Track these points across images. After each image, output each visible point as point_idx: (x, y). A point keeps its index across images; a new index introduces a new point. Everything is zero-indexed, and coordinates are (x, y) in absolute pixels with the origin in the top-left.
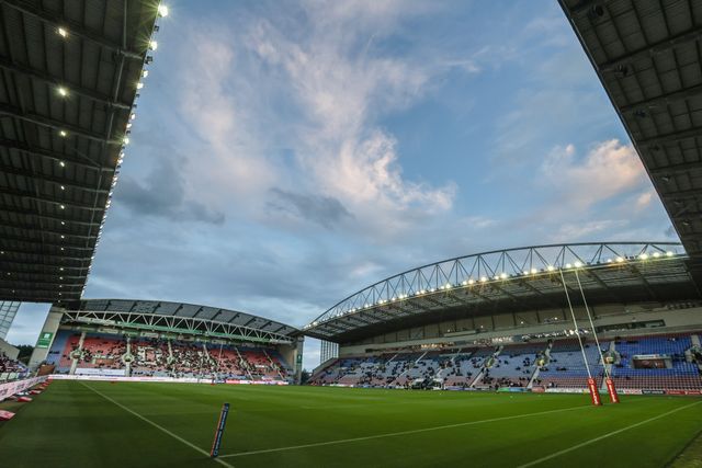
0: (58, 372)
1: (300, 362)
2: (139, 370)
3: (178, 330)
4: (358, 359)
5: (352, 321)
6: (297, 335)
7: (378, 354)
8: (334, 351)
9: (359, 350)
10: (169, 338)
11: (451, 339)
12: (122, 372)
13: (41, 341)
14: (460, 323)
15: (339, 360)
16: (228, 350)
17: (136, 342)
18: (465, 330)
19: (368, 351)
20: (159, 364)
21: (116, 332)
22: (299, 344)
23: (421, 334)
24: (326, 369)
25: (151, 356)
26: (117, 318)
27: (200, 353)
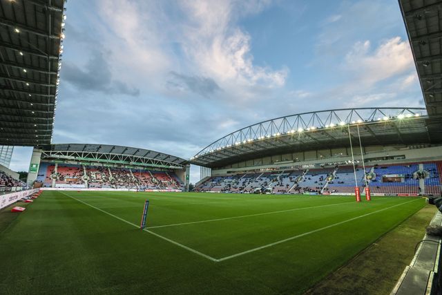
0: (45, 186)
1: (188, 179)
2: (93, 184)
3: (114, 162)
4: (222, 177)
5: (219, 155)
6: (186, 164)
7: (235, 174)
8: (208, 173)
9: (223, 172)
10: (109, 166)
11: (278, 165)
12: (83, 186)
13: (31, 169)
14: (284, 157)
15: (211, 178)
16: (145, 172)
17: (88, 168)
18: (287, 160)
19: (228, 172)
20: (104, 181)
21: (76, 163)
22: (187, 169)
23: (261, 162)
24: (204, 183)
25: (99, 177)
26: (75, 155)
27: (128, 175)
